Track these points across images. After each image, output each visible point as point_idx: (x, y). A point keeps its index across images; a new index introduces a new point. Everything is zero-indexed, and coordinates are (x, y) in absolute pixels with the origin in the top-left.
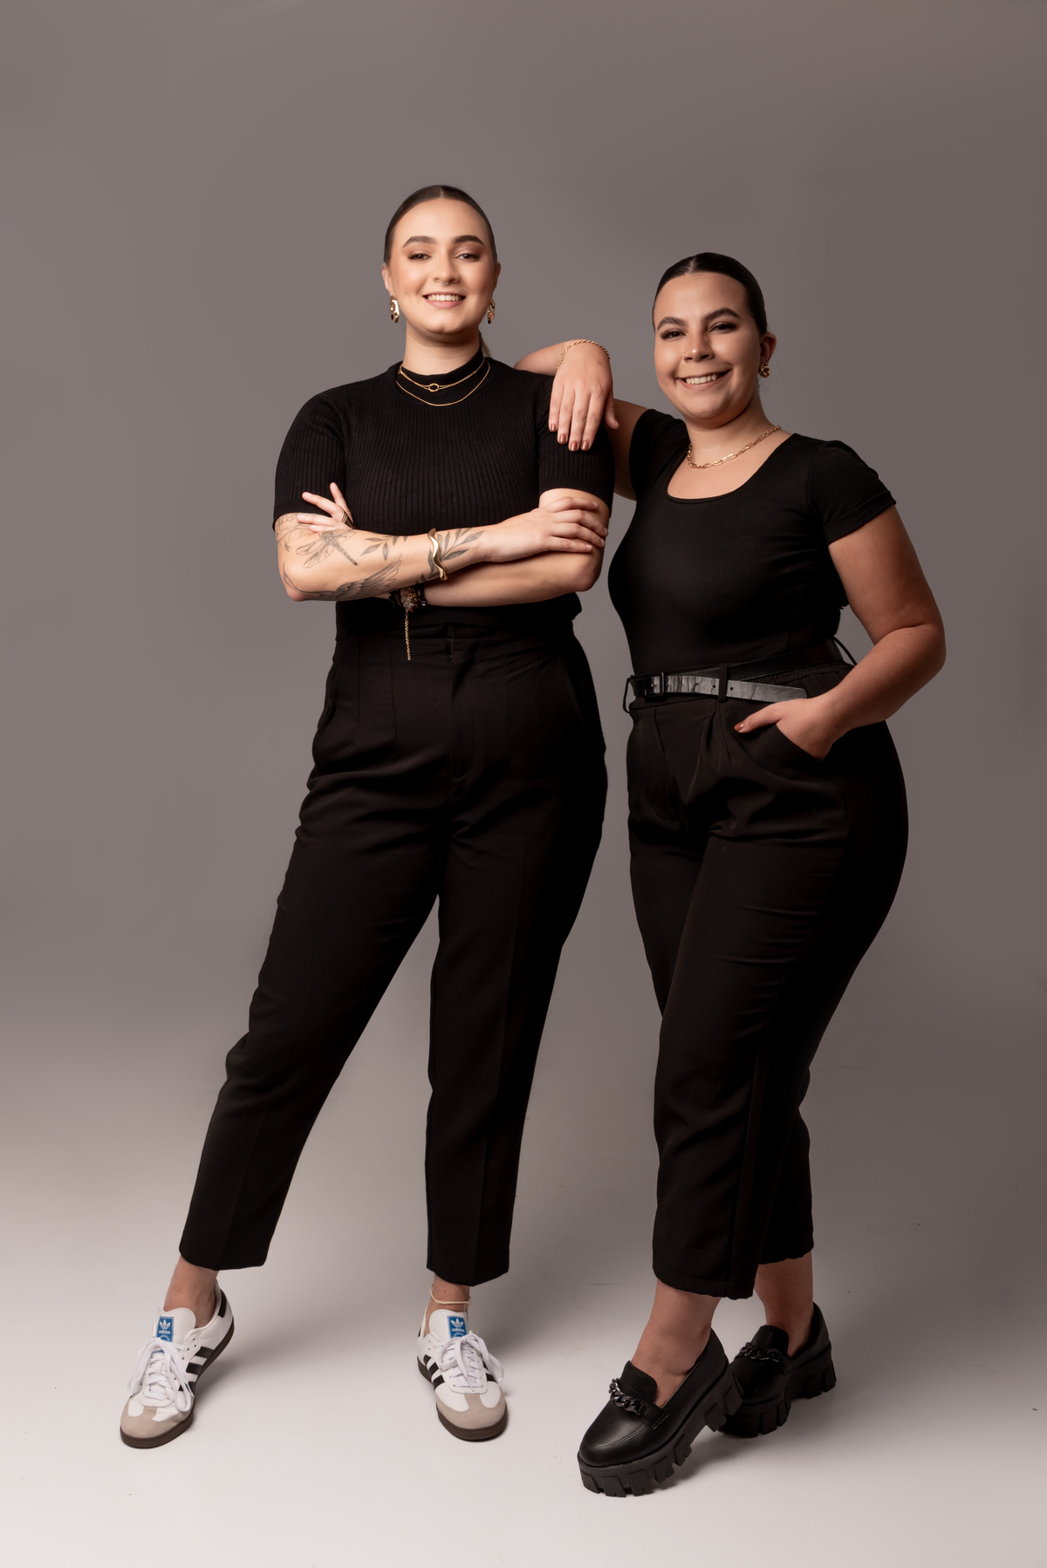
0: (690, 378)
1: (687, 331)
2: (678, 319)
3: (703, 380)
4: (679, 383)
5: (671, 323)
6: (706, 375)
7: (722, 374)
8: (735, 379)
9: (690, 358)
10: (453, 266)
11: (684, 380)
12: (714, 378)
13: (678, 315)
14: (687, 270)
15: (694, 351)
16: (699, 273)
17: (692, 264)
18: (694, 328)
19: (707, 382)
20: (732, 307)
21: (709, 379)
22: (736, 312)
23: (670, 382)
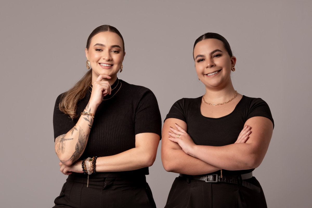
0: (209, 74)
1: (205, 59)
2: (202, 55)
3: (213, 74)
4: (205, 76)
5: (200, 57)
6: (214, 72)
7: (219, 71)
8: (224, 72)
9: (208, 67)
10: (110, 55)
11: (207, 75)
12: (217, 72)
13: (202, 54)
14: (203, 39)
15: (209, 65)
16: (207, 39)
17: (204, 37)
18: (207, 57)
19: (215, 74)
20: (219, 49)
21: (215, 73)
22: (221, 50)
23: (202, 76)
